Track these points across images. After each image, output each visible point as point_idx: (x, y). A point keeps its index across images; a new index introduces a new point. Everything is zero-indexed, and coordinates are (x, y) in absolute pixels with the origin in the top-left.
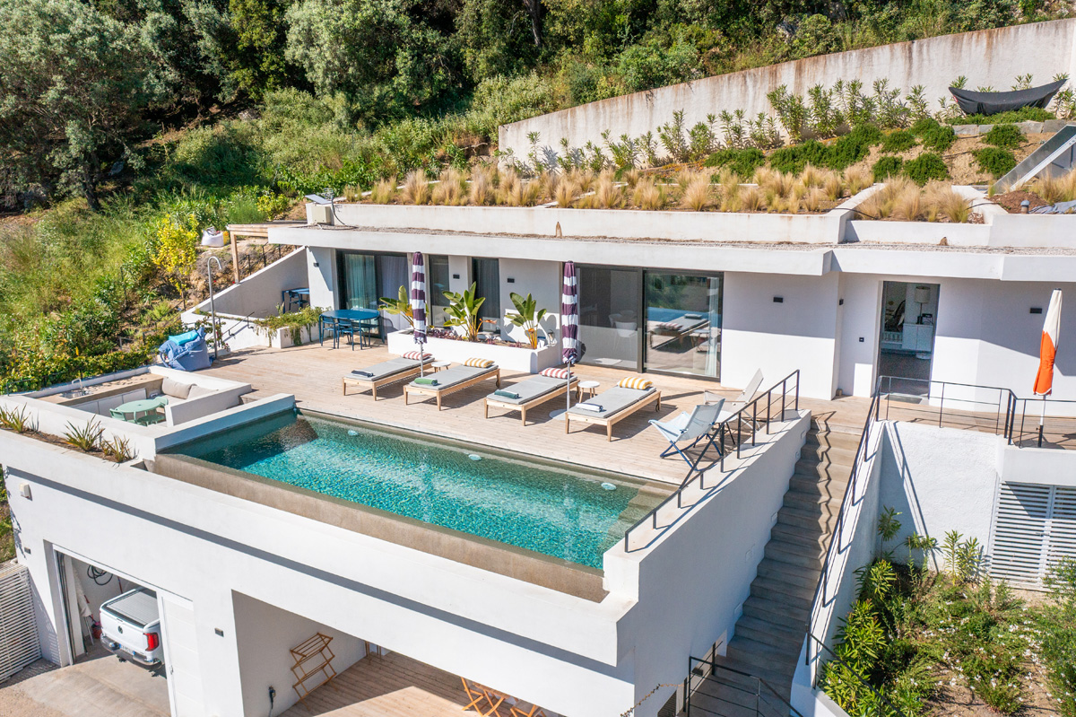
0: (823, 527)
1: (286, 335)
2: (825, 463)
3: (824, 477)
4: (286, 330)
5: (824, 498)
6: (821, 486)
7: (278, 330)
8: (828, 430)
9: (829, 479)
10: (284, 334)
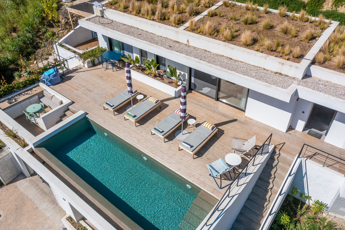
0: (268, 199)
1: (89, 63)
2: (275, 169)
3: (273, 176)
4: (89, 61)
5: (271, 186)
6: (271, 181)
7: (86, 61)
8: (280, 154)
9: (275, 177)
10: (88, 63)
